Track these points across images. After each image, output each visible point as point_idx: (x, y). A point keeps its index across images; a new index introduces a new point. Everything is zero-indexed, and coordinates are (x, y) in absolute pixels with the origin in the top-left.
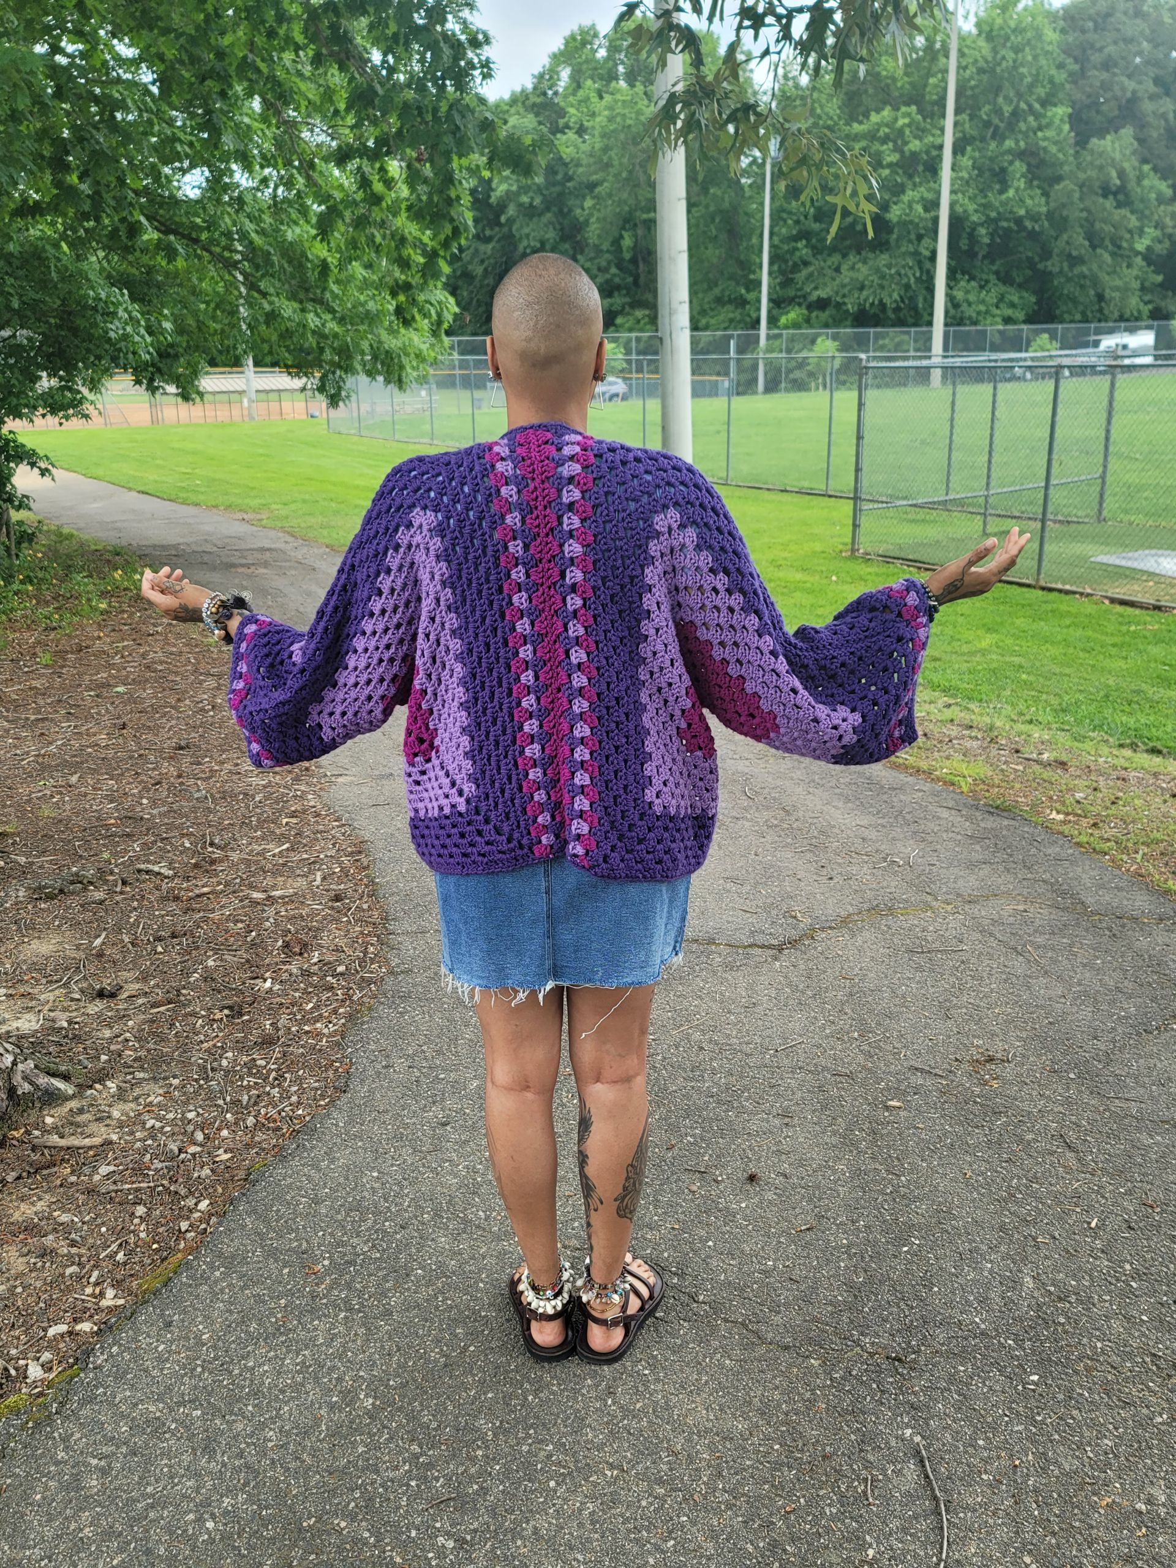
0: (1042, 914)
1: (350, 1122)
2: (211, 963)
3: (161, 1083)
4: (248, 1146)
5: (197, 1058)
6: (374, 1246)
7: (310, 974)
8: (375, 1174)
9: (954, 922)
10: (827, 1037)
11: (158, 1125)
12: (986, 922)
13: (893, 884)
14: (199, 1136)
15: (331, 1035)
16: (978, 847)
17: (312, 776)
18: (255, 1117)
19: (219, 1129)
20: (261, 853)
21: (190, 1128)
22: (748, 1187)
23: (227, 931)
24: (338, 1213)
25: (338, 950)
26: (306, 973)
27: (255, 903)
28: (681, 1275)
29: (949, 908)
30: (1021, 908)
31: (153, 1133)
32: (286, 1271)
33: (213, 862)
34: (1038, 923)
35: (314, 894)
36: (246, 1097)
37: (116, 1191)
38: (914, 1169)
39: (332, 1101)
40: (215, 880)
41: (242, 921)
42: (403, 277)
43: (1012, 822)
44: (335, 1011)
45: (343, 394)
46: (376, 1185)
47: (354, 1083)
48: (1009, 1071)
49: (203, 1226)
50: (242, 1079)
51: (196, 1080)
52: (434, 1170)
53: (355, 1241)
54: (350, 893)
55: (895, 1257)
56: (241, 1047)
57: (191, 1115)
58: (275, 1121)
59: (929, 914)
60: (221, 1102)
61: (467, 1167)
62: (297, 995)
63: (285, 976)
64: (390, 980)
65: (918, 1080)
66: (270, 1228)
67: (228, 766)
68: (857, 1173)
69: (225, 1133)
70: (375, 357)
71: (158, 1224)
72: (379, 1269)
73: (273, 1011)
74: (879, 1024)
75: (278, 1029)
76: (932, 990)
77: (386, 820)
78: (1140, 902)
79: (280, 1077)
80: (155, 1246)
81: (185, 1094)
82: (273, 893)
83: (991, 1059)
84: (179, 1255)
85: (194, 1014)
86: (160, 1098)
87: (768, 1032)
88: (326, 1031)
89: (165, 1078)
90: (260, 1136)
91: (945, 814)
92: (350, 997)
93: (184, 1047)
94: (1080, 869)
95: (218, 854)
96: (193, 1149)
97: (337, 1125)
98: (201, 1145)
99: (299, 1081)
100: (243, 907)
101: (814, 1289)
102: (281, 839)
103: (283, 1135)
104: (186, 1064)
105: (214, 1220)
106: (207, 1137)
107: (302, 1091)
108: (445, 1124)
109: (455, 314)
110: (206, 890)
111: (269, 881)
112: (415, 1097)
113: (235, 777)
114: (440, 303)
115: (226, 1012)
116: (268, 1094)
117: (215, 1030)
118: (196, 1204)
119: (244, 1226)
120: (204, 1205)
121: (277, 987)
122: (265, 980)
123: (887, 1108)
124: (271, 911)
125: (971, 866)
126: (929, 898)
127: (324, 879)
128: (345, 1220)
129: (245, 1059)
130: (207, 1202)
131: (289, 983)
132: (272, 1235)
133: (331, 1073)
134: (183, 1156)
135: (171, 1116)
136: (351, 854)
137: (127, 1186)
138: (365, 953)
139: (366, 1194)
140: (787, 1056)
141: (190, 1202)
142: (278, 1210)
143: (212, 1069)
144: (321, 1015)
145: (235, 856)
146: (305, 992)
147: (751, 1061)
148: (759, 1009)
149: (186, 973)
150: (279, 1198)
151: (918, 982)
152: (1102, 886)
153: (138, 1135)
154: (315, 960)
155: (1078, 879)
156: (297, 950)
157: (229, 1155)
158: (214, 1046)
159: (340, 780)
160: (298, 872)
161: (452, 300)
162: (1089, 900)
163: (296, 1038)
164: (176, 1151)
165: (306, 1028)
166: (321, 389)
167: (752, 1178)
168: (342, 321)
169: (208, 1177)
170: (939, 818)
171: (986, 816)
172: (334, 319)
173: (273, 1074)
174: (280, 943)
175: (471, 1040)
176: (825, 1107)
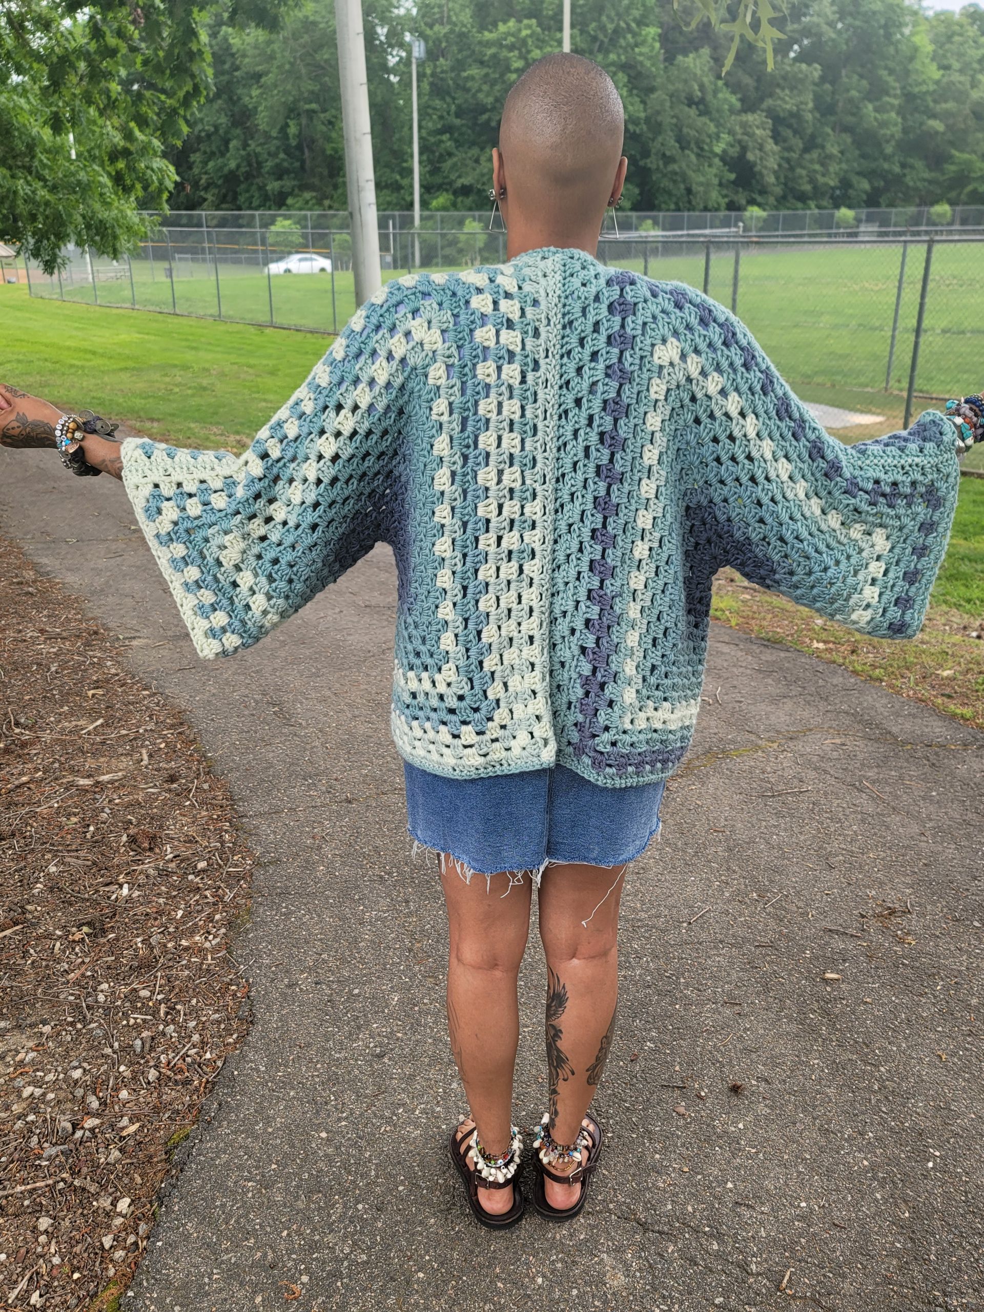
0: (861, 748)
1: (272, 1064)
2: (53, 869)
3: (29, 1032)
4: (157, 1110)
5: (68, 995)
6: (355, 1243)
7: (169, 874)
8: (324, 1135)
9: (787, 759)
10: (729, 901)
11: (38, 1092)
12: (815, 759)
13: (713, 723)
14: (95, 1104)
15: (215, 950)
16: (770, 681)
17: (103, 640)
18: (156, 1067)
19: (117, 1090)
20: (76, 730)
21: (79, 1092)
22: (734, 1101)
23: (61, 827)
24: (297, 1198)
25: (191, 841)
26: (164, 873)
27: (83, 791)
28: (719, 1237)
29: (775, 745)
30: (838, 741)
31: (34, 1105)
32: (258, 1300)
33: (24, 745)
34: (860, 756)
35: (145, 777)
36: (138, 1042)
37: (6, 1197)
38: (888, 1057)
39: (242, 1039)
40: (29, 766)
41: (75, 815)
42: (122, 143)
43: (788, 654)
44: (210, 918)
45: (59, 260)
46: (330, 1151)
47: (260, 1010)
48: (914, 922)
49: (131, 1239)
50: (126, 1016)
51: (72, 1024)
52: (389, 1121)
53: (330, 1239)
54: (184, 771)
55: (926, 1177)
56: (114, 973)
57: (77, 1074)
58: (181, 1071)
59: (760, 753)
60: (108, 1051)
61: (423, 1111)
62: (161, 901)
63: (142, 879)
64: (260, 874)
65: (839, 944)
66: (220, 1234)
67: (11, 633)
68: (836, 1068)
69: (124, 1094)
70: (88, 227)
71: (72, 1242)
72: (372, 1278)
73: (141, 924)
74: (771, 881)
75: (152, 948)
76: (802, 838)
77: (197, 686)
78: (937, 729)
79: (171, 1009)
80: (76, 1276)
81: (61, 1044)
82: (102, 778)
83: (893, 912)
84: (114, 1290)
85: (49, 936)
86: (32, 1055)
87: (671, 901)
88: (207, 945)
89: (32, 1026)
90: (169, 1094)
91: (725, 649)
92: (221, 899)
93: (46, 979)
94: (870, 699)
95: (27, 735)
96: (90, 1123)
97: (258, 1070)
98: (97, 1115)
99: (194, 1012)
100: (71, 797)
101: (865, 1235)
102: (93, 714)
103: (197, 1089)
104: (54, 1002)
105: (143, 1228)
106: (103, 1103)
107: (202, 1028)
108: (380, 1056)
109: (176, 183)
110: (24, 779)
111: (90, 763)
112: (336, 1021)
113: (22, 645)
114: (160, 170)
115: (85, 929)
116: (163, 1034)
117: (77, 955)
118: (114, 1204)
119: (187, 1237)
120: (123, 1205)
121: (137, 893)
122: (121, 886)
123: (826, 981)
124: (102, 800)
125: (775, 700)
126: (753, 737)
127: (150, 756)
128: (308, 1208)
129: (124, 990)
130: (127, 1201)
131: (147, 886)
132: (226, 1244)
133: (229, 998)
134: (79, 1134)
135: (50, 1077)
136: (172, 726)
137: (19, 1188)
138: (223, 843)
139: (321, 1165)
140: (702, 928)
141: (105, 1203)
142: (223, 1205)
143: (88, 1006)
144: (196, 924)
145: (47, 736)
146: (170, 897)
147: (671, 938)
148: (651, 875)
149: (26, 884)
150: (220, 1186)
151: (786, 830)
152: (898, 715)
153: (17, 1108)
154: (171, 856)
155: (873, 707)
156: (146, 845)
157: (137, 1125)
158: (83, 975)
159: (135, 643)
160: (120, 750)
161: (172, 168)
162: (894, 730)
163: (176, 957)
164: (69, 1126)
165: (184, 943)
166: (36, 254)
167: (735, 1090)
168: (54, 189)
169: (118, 1161)
170: (722, 653)
171: (762, 648)
172: (45, 186)
173: (163, 1009)
174: (124, 838)
175: (372, 941)
176: (767, 989)
